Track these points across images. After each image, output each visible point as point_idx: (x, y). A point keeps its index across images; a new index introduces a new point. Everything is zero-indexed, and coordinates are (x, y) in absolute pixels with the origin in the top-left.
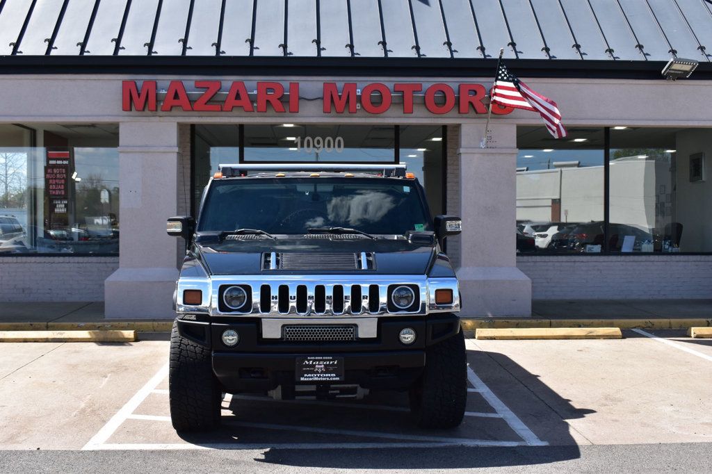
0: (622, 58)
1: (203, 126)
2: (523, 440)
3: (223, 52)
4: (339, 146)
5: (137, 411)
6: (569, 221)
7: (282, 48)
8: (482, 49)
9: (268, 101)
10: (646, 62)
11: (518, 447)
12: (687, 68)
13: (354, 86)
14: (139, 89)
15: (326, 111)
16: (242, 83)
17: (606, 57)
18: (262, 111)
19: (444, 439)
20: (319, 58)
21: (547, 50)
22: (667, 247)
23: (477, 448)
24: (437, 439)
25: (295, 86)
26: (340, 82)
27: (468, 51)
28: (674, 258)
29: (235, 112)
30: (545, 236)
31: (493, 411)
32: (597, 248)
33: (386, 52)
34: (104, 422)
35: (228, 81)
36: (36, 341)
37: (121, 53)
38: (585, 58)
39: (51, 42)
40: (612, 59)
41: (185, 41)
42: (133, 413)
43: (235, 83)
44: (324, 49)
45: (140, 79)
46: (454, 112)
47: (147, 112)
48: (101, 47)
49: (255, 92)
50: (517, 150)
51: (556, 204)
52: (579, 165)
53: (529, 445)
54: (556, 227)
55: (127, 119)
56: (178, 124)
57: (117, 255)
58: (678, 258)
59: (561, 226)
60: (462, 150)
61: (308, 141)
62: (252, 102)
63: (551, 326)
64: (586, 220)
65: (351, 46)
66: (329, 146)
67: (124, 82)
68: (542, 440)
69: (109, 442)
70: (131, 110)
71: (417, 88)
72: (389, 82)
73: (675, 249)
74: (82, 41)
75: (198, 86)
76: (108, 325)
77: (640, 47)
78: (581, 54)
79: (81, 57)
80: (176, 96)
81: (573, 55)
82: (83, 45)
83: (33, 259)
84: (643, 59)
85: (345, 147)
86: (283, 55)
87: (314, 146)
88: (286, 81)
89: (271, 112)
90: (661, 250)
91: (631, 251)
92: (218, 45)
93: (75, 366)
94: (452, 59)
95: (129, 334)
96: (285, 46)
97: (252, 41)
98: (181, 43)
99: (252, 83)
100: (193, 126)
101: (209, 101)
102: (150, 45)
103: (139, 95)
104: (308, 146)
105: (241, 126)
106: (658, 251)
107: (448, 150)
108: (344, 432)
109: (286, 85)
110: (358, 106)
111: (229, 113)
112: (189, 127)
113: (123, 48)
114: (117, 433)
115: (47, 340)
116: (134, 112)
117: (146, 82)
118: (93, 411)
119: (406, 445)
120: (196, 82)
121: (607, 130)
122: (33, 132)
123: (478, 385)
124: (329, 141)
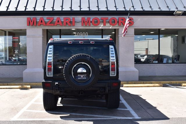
0: (163, 10)
1: (50, 30)
2: (134, 117)
3: (54, 10)
4: (87, 35)
5: (28, 109)
6: (150, 54)
7: (70, 8)
8: (125, 8)
9: (66, 23)
10: (170, 11)
11: (132, 119)
12: (181, 12)
13: (90, 18)
14: (32, 20)
15: (82, 25)
16: (59, 18)
17: (159, 10)
18: (65, 25)
19: (112, 117)
20: (80, 11)
21: (142, 8)
22: (175, 61)
23: (121, 119)
24: (110, 117)
25: (74, 19)
26: (86, 17)
27: (121, 8)
28: (177, 64)
29: (58, 26)
30: (144, 58)
31: (126, 108)
32: (157, 62)
33: (99, 9)
34: (18, 112)
35: (55, 18)
36: (4, 88)
37: (27, 10)
38: (153, 10)
39: (8, 7)
40: (160, 10)
41: (44, 7)
42: (27, 109)
43: (57, 18)
44: (82, 8)
45: (32, 17)
46: (117, 25)
47: (34, 26)
48: (21, 8)
49: (63, 20)
50: (134, 36)
51: (147, 49)
52: (153, 39)
53: (136, 118)
54: (147, 56)
55: (28, 28)
56: (42, 29)
57: (26, 65)
58: (179, 64)
59: (148, 55)
60: (119, 36)
61: (78, 33)
62: (62, 23)
63: (144, 83)
64: (154, 54)
65: (89, 8)
66: (84, 35)
67: (27, 18)
68: (139, 117)
69: (18, 118)
70: (29, 25)
71: (107, 19)
72: (99, 17)
73: (178, 62)
74: (16, 7)
75: (48, 19)
76: (24, 84)
77: (168, 7)
78: (152, 9)
79: (16, 11)
80: (42, 22)
81: (150, 9)
82: (17, 8)
83: (5, 66)
84: (169, 10)
85: (88, 35)
86: (70, 10)
87: (80, 35)
88: (71, 17)
89: (67, 26)
90: (174, 62)
91: (166, 62)
92: (53, 8)
93: (13, 96)
94: (117, 11)
95: (29, 86)
96: (71, 8)
97: (62, 7)
98: (43, 7)
99: (62, 18)
100: (47, 30)
101: (51, 23)
102: (35, 8)
103: (31, 21)
104: (78, 35)
105: (60, 30)
106: (173, 62)
107: (116, 36)
108: (84, 115)
109: (71, 18)
110: (91, 24)
111: (56, 26)
112: (46, 30)
113: (27, 9)
114: (21, 116)
115: (7, 88)
116: (30, 26)
117: (33, 18)
118: (16, 109)
119: (101, 119)
120: (47, 18)
121: (159, 29)
122: (5, 32)
123: (123, 101)
124: (84, 34)
